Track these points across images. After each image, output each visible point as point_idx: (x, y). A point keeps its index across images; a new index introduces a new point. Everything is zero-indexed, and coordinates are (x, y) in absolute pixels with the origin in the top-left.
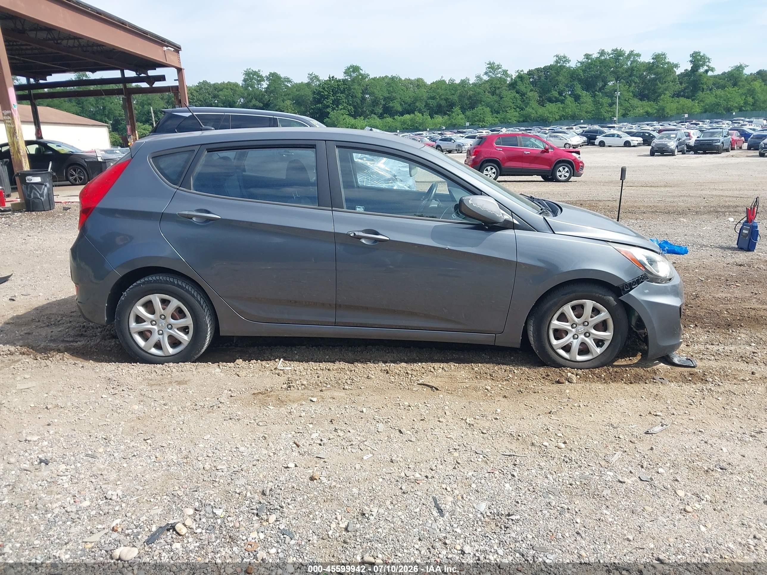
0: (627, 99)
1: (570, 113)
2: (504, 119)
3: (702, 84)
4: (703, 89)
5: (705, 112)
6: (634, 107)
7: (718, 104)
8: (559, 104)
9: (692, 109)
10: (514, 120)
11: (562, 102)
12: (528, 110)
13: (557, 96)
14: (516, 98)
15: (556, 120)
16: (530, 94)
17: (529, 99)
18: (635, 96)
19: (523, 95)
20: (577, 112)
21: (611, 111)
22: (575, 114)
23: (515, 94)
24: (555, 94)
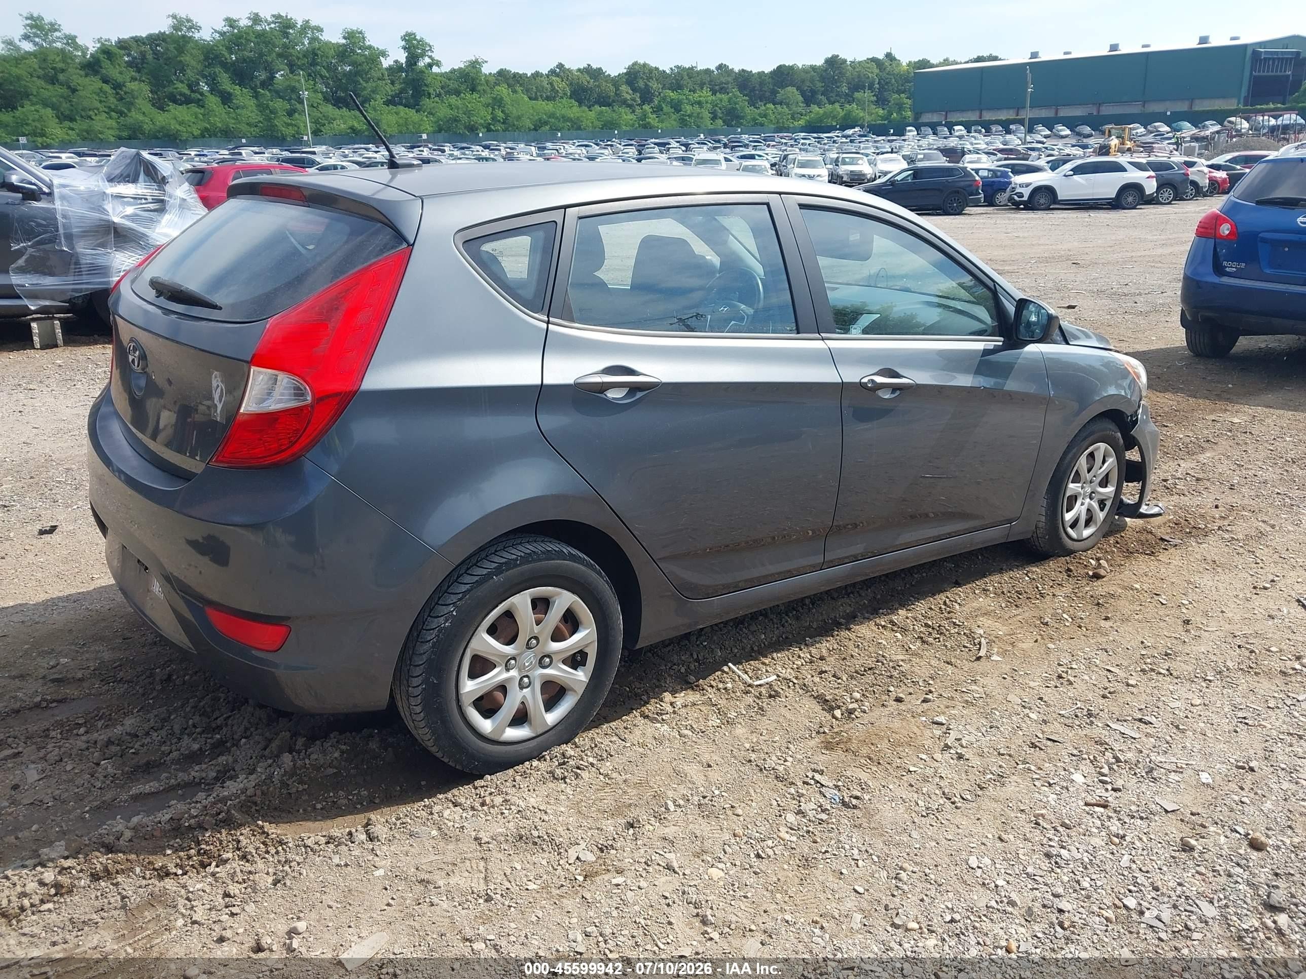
0: (315, 105)
1: (220, 125)
2: (87, 132)
3: (426, 85)
4: (429, 94)
5: (440, 131)
6: (331, 120)
7: (456, 120)
8: (194, 108)
9: (420, 125)
10: (110, 135)
11: (200, 103)
12: (135, 116)
13: (187, 91)
14: (105, 93)
15: (195, 137)
16: (133, 86)
17: (131, 93)
18: (326, 99)
19: (117, 86)
20: (232, 123)
21: (291, 125)
22: (227, 126)
23: (100, 84)
24: (183, 88)
